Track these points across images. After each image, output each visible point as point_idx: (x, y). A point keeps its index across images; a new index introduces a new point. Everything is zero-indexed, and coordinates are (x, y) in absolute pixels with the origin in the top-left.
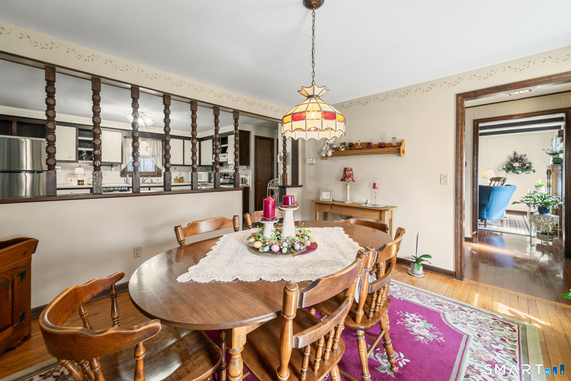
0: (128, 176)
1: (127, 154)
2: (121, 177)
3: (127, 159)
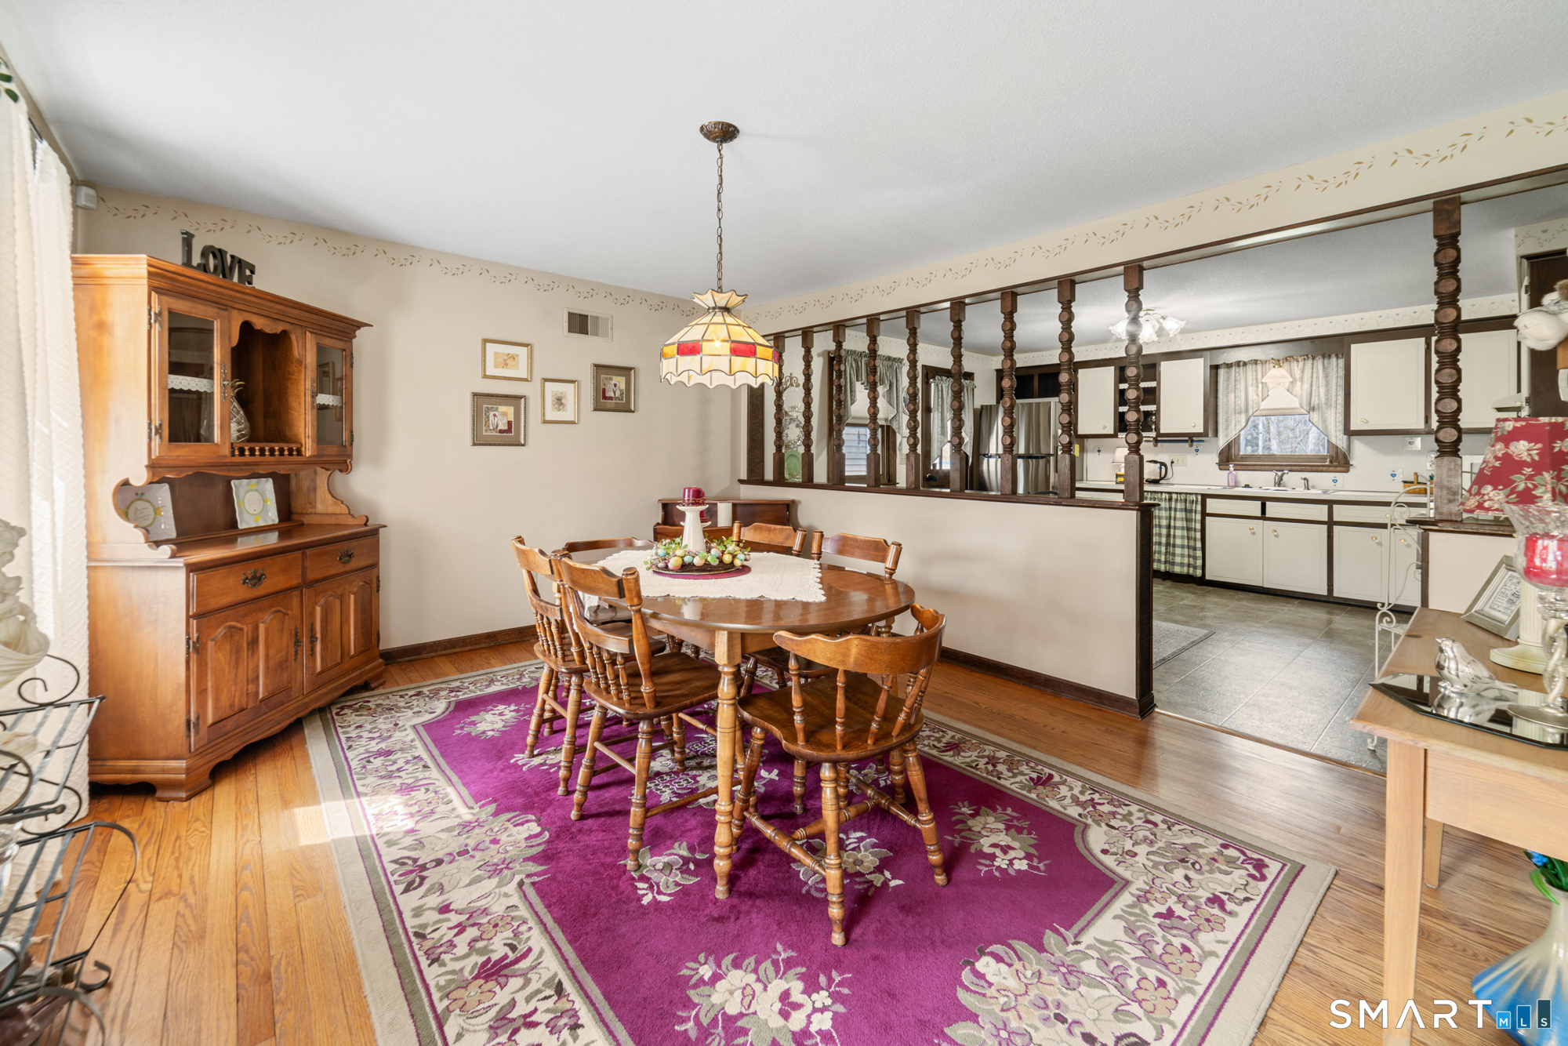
0: (1232, 468)
1: (1232, 409)
2: (1221, 469)
3: (1233, 423)
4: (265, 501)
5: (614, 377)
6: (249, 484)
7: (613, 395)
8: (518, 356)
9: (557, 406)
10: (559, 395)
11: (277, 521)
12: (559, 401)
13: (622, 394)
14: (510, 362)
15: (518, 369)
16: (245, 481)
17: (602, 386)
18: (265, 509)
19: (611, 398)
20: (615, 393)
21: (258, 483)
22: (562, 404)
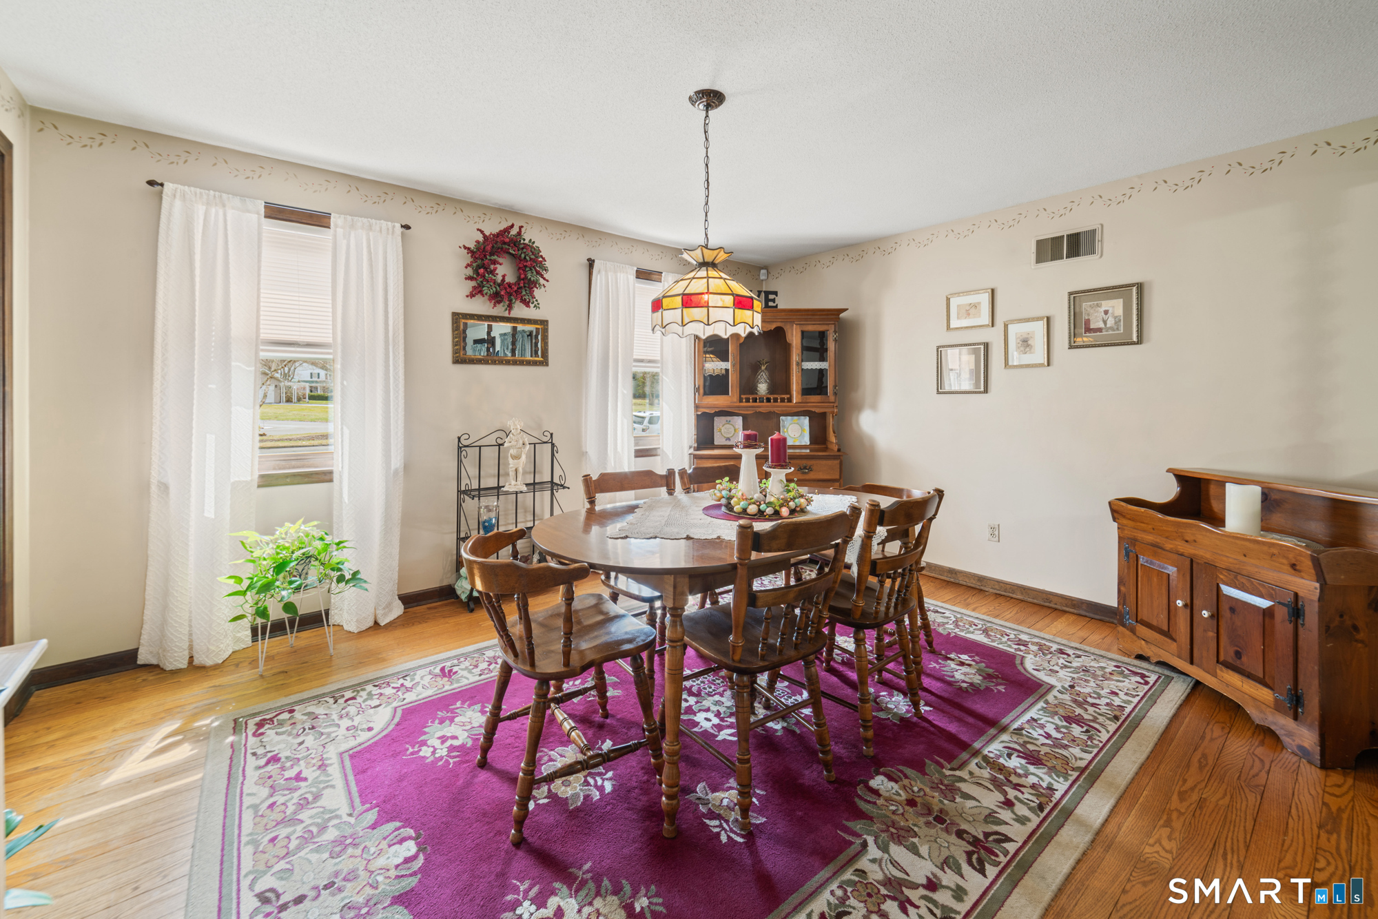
4: (803, 430)
5: (1103, 302)
6: (792, 420)
7: (1101, 325)
8: (979, 303)
9: (1022, 349)
10: (1025, 336)
11: (808, 443)
12: (1025, 343)
13: (1117, 322)
14: (972, 311)
15: (980, 316)
16: (789, 418)
17: (1085, 317)
18: (802, 435)
19: (1100, 330)
20: (1105, 322)
21: (799, 419)
22: (1028, 345)
